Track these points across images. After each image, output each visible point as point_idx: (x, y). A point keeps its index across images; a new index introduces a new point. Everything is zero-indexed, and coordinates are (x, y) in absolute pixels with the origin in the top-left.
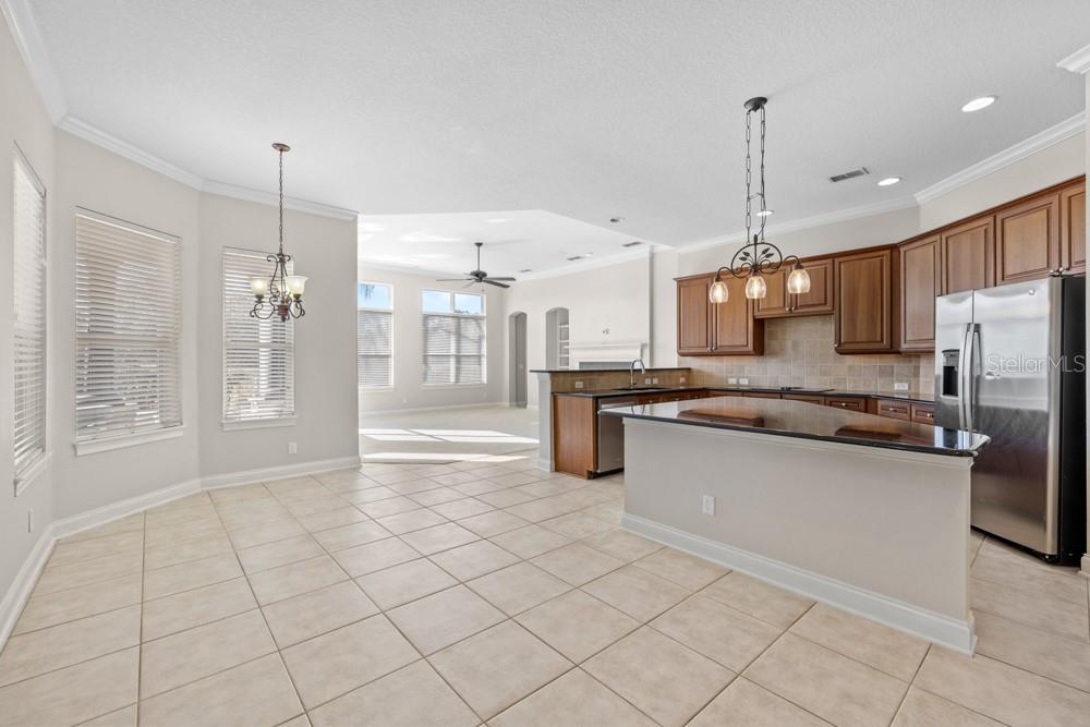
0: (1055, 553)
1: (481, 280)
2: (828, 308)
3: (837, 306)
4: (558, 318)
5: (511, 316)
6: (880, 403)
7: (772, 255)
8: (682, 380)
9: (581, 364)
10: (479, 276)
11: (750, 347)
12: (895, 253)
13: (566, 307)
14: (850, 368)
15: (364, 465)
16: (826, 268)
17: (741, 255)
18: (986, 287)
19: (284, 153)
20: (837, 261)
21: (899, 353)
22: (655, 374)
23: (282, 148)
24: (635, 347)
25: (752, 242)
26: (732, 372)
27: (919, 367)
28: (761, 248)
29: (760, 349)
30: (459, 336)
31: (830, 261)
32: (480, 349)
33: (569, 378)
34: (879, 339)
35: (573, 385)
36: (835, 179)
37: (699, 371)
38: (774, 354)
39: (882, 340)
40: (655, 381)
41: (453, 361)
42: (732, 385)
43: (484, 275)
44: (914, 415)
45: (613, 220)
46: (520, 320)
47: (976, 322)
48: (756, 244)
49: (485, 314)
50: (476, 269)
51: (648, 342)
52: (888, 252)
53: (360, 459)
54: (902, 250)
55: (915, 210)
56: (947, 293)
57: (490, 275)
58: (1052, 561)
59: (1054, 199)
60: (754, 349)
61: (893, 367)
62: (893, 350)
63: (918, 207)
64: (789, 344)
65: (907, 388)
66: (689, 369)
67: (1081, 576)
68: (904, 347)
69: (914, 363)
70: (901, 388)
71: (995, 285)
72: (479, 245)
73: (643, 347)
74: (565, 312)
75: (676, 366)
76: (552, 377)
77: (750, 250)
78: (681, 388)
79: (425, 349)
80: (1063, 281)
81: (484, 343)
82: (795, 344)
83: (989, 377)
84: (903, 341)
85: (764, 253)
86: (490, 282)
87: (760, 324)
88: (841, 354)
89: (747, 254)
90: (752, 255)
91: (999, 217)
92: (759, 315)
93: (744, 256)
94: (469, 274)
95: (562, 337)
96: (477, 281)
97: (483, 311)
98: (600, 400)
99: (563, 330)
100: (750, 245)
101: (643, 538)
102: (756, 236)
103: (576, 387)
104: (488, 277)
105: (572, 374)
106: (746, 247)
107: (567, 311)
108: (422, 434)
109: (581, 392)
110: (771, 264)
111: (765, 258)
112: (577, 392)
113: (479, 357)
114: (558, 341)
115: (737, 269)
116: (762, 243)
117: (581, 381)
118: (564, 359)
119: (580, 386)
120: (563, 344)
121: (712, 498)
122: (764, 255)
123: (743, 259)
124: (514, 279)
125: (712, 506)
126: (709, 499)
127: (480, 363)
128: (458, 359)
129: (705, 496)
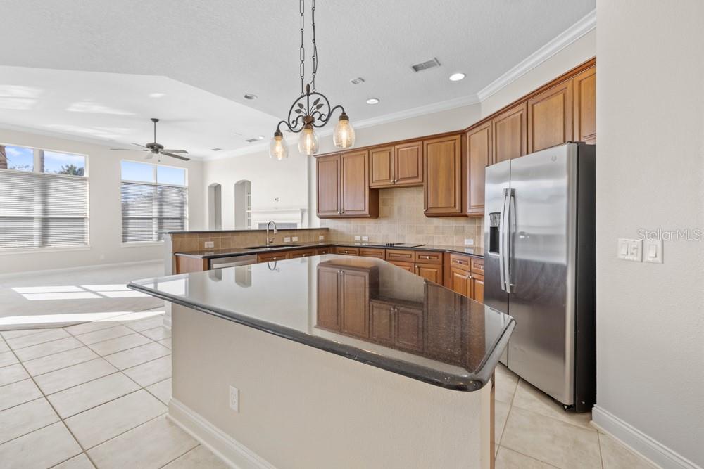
0: (572, 404)
1: (157, 151)
2: (419, 180)
3: (425, 181)
4: (243, 187)
5: (210, 187)
6: (452, 256)
7: (322, 105)
8: (321, 238)
9: (260, 225)
10: (156, 148)
11: (367, 212)
12: (463, 138)
13: (250, 180)
14: (436, 227)
16: (418, 149)
17: (297, 107)
18: (521, 156)
20: (425, 142)
21: (466, 216)
22: (295, 233)
24: (295, 212)
25: (305, 92)
26: (357, 232)
27: (480, 227)
28: (313, 98)
29: (375, 212)
30: (161, 202)
31: (420, 143)
32: (182, 213)
33: (198, 238)
34: (453, 205)
35: (202, 245)
36: (416, 68)
37: (335, 231)
38: (386, 217)
39: (455, 206)
40: (295, 239)
41: (155, 223)
42: (357, 242)
43: (161, 147)
44: (472, 266)
45: (246, 97)
46: (217, 189)
47: (512, 187)
48: (308, 95)
49: (187, 184)
50: (152, 142)
51: (307, 208)
52: (459, 136)
54: (468, 135)
55: (478, 105)
56: (496, 162)
57: (166, 147)
58: (570, 410)
59: (568, 84)
60: (370, 214)
61: (464, 227)
62: (462, 215)
63: (480, 103)
64: (396, 208)
65: (472, 243)
66: (328, 229)
67: (592, 426)
68: (469, 211)
69: (477, 224)
70: (469, 244)
71: (528, 153)
72: (155, 120)
73: (303, 211)
75: (319, 227)
76: (173, 238)
78: (320, 244)
79: (125, 212)
80: (578, 147)
81: (187, 208)
82: (400, 209)
83: (521, 237)
84: (468, 207)
85: (315, 103)
86: (167, 154)
87: (375, 194)
88: (428, 217)
89: (301, 106)
91: (531, 102)
92: (374, 186)
93: (299, 108)
94: (145, 145)
95: (249, 204)
96: (153, 152)
97: (185, 181)
98: (212, 260)
99: (249, 198)
100: (303, 96)
101: (183, 430)
102: (308, 86)
103: (206, 246)
104: (165, 149)
105: (201, 234)
106: (300, 98)
107: (250, 183)
108: (88, 291)
109: (211, 251)
110: (321, 115)
111: (316, 110)
112: (207, 251)
113: (181, 219)
114: (246, 207)
115: (293, 122)
116: (314, 93)
117: (212, 240)
118: (249, 221)
119: (210, 246)
120: (249, 209)
121: (236, 390)
122: (315, 107)
123: (298, 111)
124: (187, 153)
125: (236, 400)
126: (234, 390)
127: (182, 225)
128: (161, 220)
129: (231, 387)
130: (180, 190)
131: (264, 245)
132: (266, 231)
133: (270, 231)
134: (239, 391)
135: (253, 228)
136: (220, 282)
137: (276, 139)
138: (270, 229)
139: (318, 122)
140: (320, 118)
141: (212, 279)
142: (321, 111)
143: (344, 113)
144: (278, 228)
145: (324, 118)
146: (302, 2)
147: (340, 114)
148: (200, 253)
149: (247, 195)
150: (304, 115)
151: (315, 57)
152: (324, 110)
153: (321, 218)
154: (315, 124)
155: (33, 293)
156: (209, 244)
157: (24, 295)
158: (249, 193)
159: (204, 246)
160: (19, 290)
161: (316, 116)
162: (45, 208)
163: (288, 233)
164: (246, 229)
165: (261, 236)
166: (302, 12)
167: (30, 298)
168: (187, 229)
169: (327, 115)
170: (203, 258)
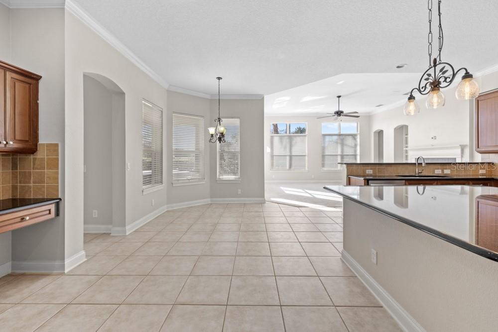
1: (340, 115)
4: (402, 131)
5: (375, 132)
7: (447, 71)
8: (482, 171)
10: (339, 113)
13: (407, 124)
15: (267, 202)
17: (426, 76)
19: (220, 80)
22: (448, 166)
23: (219, 78)
24: (453, 148)
25: (432, 64)
28: (439, 68)
30: (343, 145)
32: (355, 151)
33: (362, 167)
35: (364, 172)
41: (339, 158)
43: (342, 112)
45: (398, 67)
46: (380, 133)
48: (435, 65)
49: (359, 132)
50: (337, 110)
51: (468, 144)
53: (265, 200)
72: (339, 97)
73: (464, 147)
74: (407, 127)
76: (347, 167)
77: (431, 72)
79: (323, 152)
81: (358, 148)
85: (441, 71)
86: (346, 116)
89: (430, 75)
90: (433, 75)
93: (427, 77)
94: (333, 113)
95: (407, 143)
96: (338, 116)
97: (357, 131)
98: (370, 181)
99: (407, 138)
100: (431, 67)
101: (348, 267)
102: (435, 60)
103: (367, 173)
104: (344, 112)
105: (364, 165)
106: (429, 70)
107: (407, 126)
108: (307, 193)
109: (371, 176)
110: (446, 78)
111: (442, 75)
112: (368, 176)
113: (355, 156)
114: (404, 145)
115: (422, 88)
116: (440, 63)
117: (371, 169)
118: (407, 156)
119: (370, 173)
120: (406, 147)
121: (375, 252)
122: (441, 73)
123: (427, 79)
124: (357, 113)
125: (375, 258)
126: (374, 252)
127: (356, 159)
128: (342, 156)
129: (372, 249)
130: (354, 136)
131: (414, 174)
132: (415, 164)
133: (419, 164)
134: (377, 253)
135: (409, 162)
136: (382, 201)
137: (409, 102)
138: (419, 162)
139: (443, 84)
140: (445, 81)
141: (377, 199)
142: (446, 75)
143: (467, 73)
144: (426, 162)
145: (448, 80)
146: (430, 2)
147: (464, 74)
148: (363, 176)
149: (404, 137)
150: (432, 81)
151: (441, 37)
152: (449, 73)
153: (482, 153)
154: (440, 86)
155: (288, 190)
156: (369, 171)
157: (285, 191)
158: (407, 135)
159: (365, 172)
160: (282, 188)
161: (442, 80)
162: (291, 151)
163: (439, 166)
164: (404, 162)
165: (411, 167)
166: (430, 8)
167: (287, 192)
168: (358, 162)
169: (451, 78)
170: (364, 179)
